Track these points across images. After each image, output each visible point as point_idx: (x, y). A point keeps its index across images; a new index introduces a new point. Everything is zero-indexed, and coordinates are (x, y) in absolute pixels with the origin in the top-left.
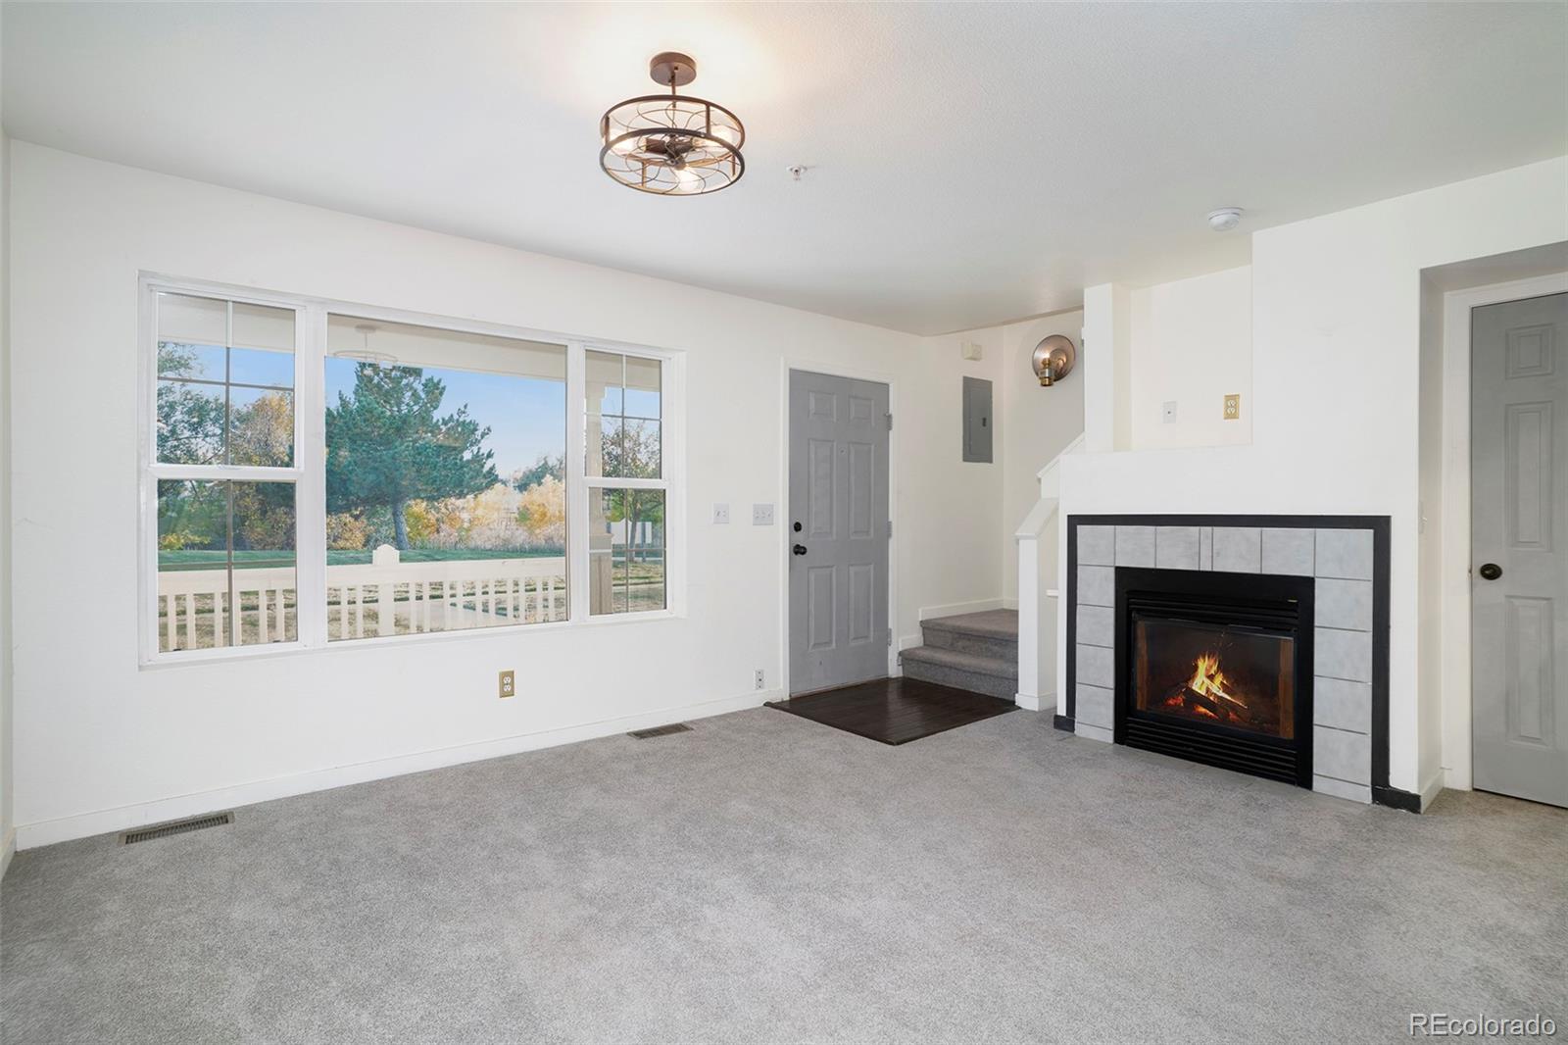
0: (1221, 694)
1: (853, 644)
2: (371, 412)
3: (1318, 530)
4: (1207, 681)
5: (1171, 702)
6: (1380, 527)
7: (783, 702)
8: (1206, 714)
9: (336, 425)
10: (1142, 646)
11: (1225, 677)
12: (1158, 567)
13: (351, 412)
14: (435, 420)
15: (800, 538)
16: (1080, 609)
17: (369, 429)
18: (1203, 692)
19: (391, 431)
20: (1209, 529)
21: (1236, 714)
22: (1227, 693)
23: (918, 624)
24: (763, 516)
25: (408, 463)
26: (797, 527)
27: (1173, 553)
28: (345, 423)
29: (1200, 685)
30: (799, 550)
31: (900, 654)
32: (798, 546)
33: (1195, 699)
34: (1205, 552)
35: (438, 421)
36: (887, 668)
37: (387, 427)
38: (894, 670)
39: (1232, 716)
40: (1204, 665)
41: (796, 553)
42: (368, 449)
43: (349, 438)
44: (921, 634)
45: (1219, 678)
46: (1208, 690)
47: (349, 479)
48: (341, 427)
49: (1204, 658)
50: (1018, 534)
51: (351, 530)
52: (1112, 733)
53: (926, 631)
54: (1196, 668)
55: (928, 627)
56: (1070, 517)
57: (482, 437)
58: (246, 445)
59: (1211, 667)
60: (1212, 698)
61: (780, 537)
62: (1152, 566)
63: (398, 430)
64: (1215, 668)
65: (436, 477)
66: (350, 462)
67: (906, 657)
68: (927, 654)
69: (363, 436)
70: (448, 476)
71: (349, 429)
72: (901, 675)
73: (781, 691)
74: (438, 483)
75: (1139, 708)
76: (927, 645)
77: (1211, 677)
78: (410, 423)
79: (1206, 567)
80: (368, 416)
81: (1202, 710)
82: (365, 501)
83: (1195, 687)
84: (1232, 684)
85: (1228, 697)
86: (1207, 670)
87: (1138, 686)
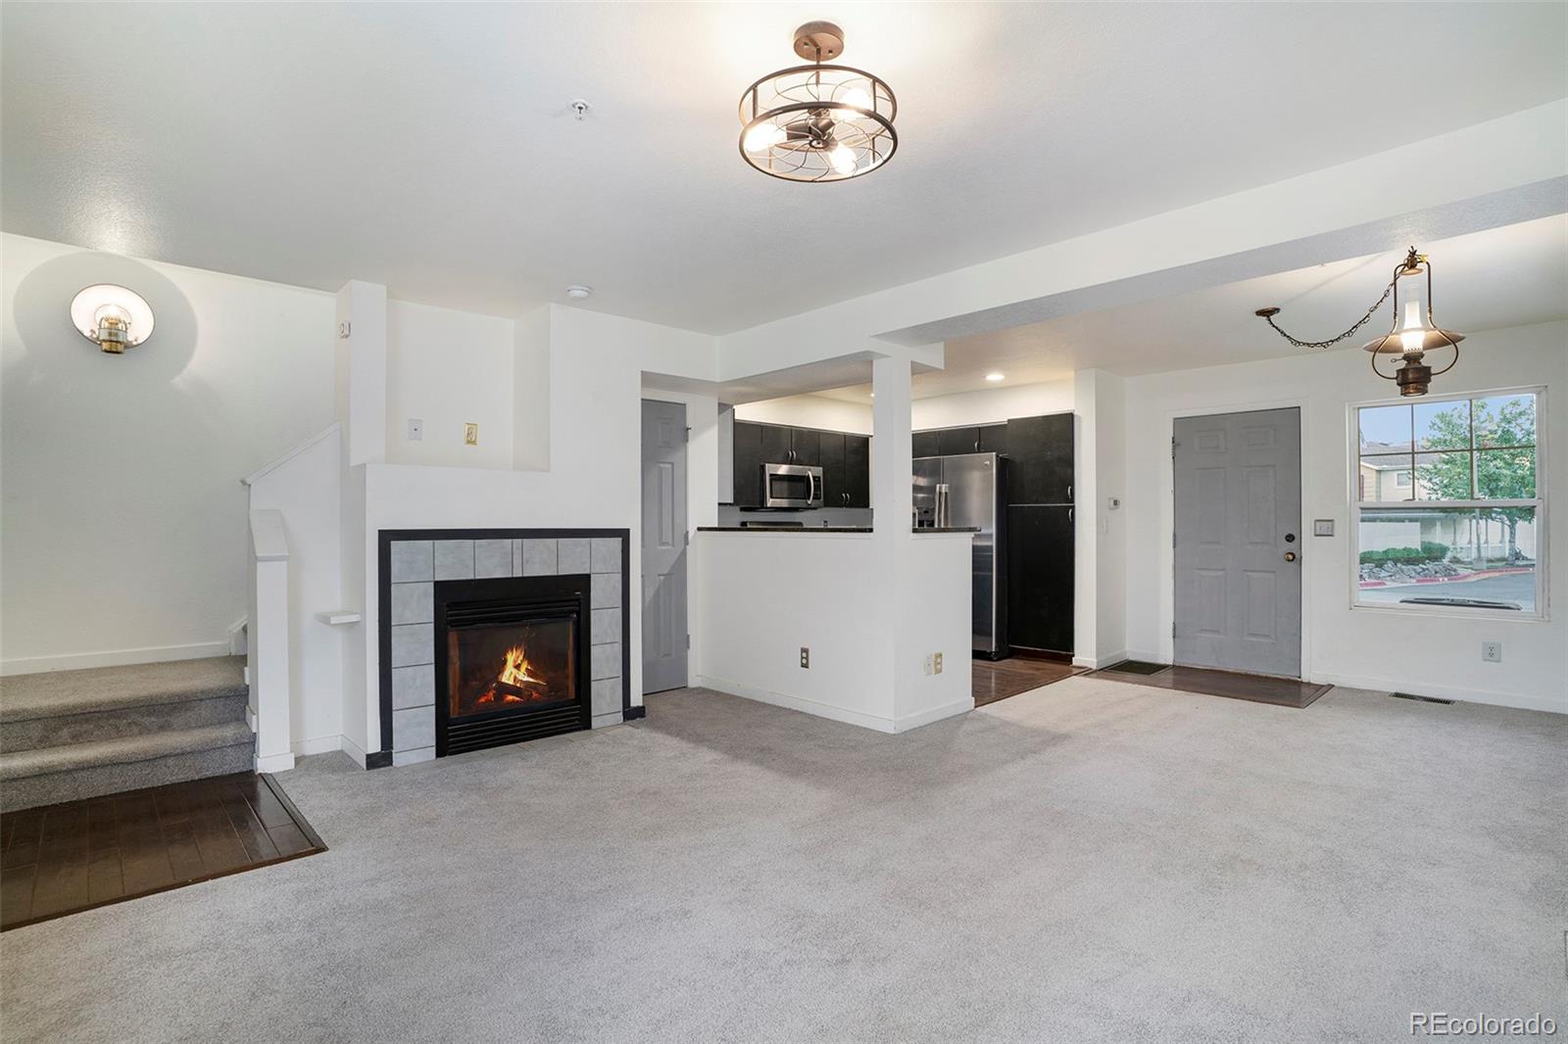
0: (526, 679)
3: (593, 539)
4: (515, 671)
5: (483, 699)
6: (624, 534)
8: (513, 700)
10: (454, 653)
11: (530, 663)
12: (477, 577)
16: (395, 631)
18: (511, 682)
20: (520, 540)
21: (537, 692)
22: (531, 677)
27: (490, 564)
29: (508, 676)
33: (504, 690)
34: (517, 561)
39: (535, 695)
40: (512, 658)
45: (525, 666)
46: (515, 679)
49: (512, 650)
52: (434, 749)
54: (505, 662)
56: (382, 533)
59: (518, 657)
60: (518, 685)
62: (471, 577)
64: (521, 657)
75: (452, 716)
77: (517, 667)
79: (518, 574)
81: (510, 698)
83: (504, 680)
84: (535, 669)
85: (531, 680)
86: (515, 661)
87: (451, 693)
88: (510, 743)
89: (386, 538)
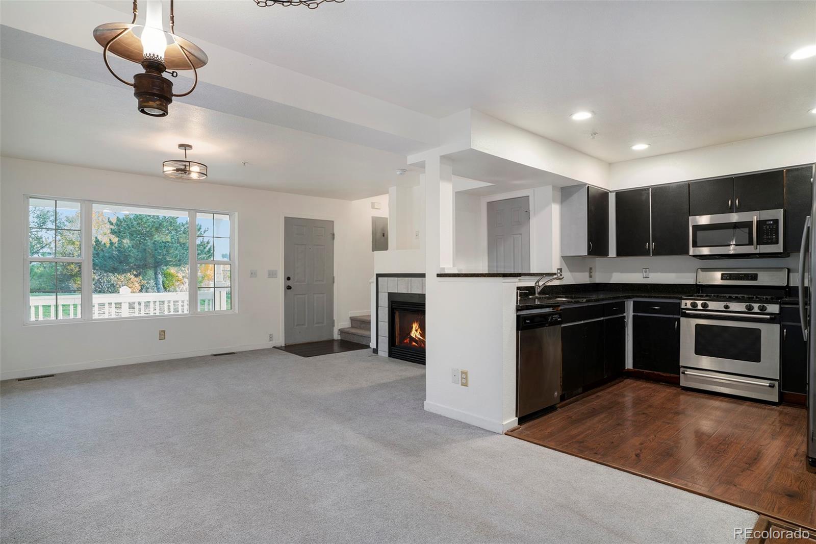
0: (420, 337)
1: (316, 325)
2: (142, 220)
4: (416, 332)
5: (405, 341)
7: (281, 347)
8: (415, 345)
9: (122, 226)
10: (397, 320)
11: (421, 330)
12: (399, 292)
13: (131, 219)
14: (178, 223)
15: (289, 283)
16: (379, 308)
17: (141, 228)
18: (414, 337)
19: (153, 229)
20: (410, 278)
22: (420, 336)
23: (349, 319)
24: (272, 274)
25: (162, 246)
26: (289, 279)
27: (402, 287)
28: (127, 225)
30: (289, 288)
31: (339, 330)
32: (289, 286)
33: (412, 339)
34: (409, 287)
35: (180, 224)
36: (333, 335)
37: (150, 228)
38: (336, 336)
39: (422, 344)
40: (414, 326)
41: (288, 289)
42: (139, 239)
43: (129, 233)
44: (350, 322)
45: (419, 331)
46: (416, 336)
47: (129, 255)
48: (124, 227)
49: (415, 323)
50: (370, 281)
51: (132, 283)
52: (387, 353)
53: (353, 321)
54: (412, 327)
55: (353, 320)
56: (377, 274)
57: (204, 233)
58: (71, 236)
59: (416, 326)
60: (417, 339)
61: (280, 282)
62: (397, 292)
63: (157, 229)
64: (418, 327)
65: (177, 254)
66: (129, 246)
67: (342, 332)
68: (354, 331)
69: (138, 232)
70: (184, 253)
71: (130, 228)
72: (340, 339)
73: (281, 341)
74: (178, 257)
75: (397, 344)
76: (352, 327)
78: (163, 225)
79: (409, 292)
80: (140, 221)
81: (414, 343)
82: (138, 267)
83: (412, 335)
84: (422, 333)
85: (421, 338)
86: (416, 328)
87: (396, 336)
88: (412, 362)
89: (378, 276)
